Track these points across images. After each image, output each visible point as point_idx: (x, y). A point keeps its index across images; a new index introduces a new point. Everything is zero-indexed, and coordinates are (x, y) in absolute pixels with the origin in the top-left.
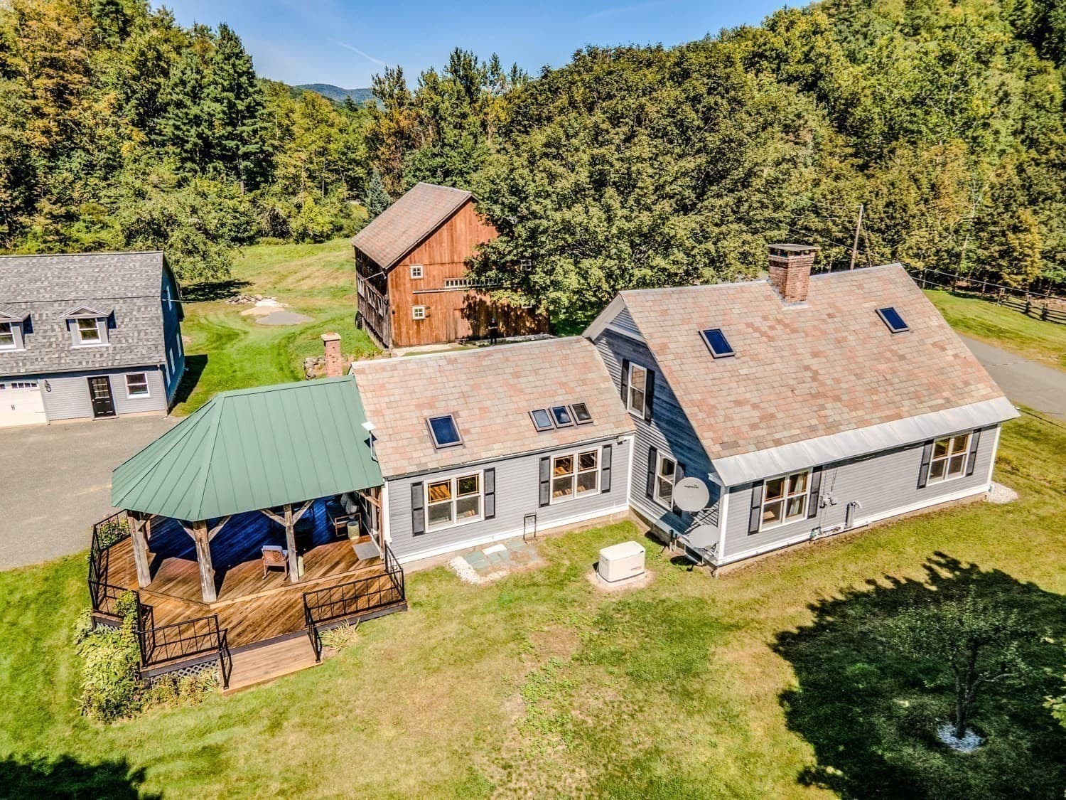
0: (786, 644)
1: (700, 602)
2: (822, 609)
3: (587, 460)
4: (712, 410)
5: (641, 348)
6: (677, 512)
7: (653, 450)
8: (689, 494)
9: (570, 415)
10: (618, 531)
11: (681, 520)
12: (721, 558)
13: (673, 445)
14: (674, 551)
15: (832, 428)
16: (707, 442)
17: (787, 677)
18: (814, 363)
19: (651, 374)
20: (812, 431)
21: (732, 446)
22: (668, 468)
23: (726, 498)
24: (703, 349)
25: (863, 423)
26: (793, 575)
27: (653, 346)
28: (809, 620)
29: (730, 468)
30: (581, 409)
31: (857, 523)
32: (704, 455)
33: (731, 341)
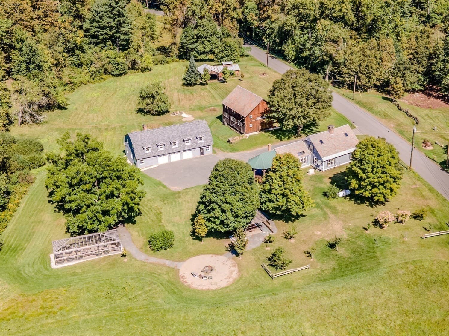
0: (330, 178)
1: (321, 175)
2: (335, 175)
3: (305, 159)
4: (321, 152)
5: (312, 143)
6: (317, 165)
7: (314, 157)
8: (319, 162)
9: (302, 153)
10: (309, 168)
11: (318, 166)
12: (323, 170)
13: (316, 156)
14: (317, 170)
15: (337, 152)
16: (321, 156)
17: (330, 180)
18: (334, 143)
19: (313, 147)
20: (334, 153)
21: (324, 156)
22: (316, 159)
23: (324, 163)
24: (320, 143)
25: (341, 151)
26: (332, 171)
27: (313, 143)
28: (333, 176)
29: (324, 159)
30: (303, 152)
31: (341, 165)
32: (321, 157)
33: (323, 142)
